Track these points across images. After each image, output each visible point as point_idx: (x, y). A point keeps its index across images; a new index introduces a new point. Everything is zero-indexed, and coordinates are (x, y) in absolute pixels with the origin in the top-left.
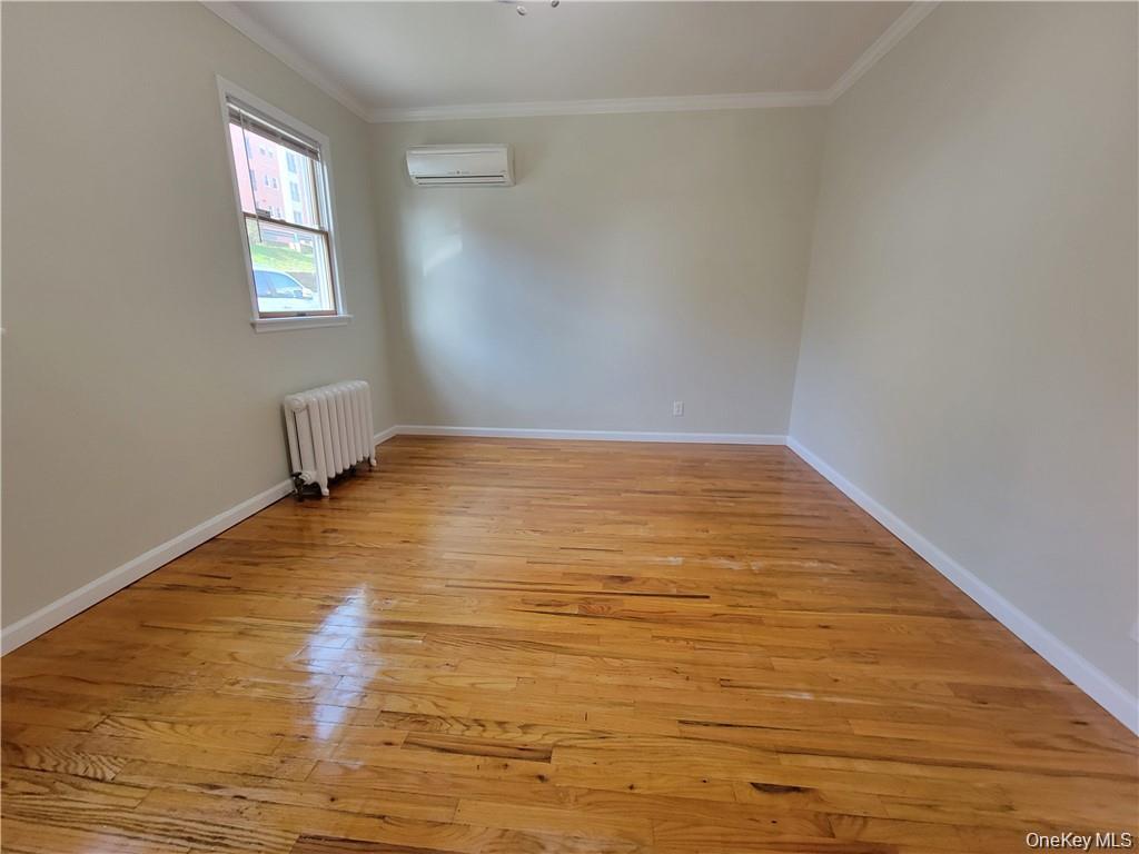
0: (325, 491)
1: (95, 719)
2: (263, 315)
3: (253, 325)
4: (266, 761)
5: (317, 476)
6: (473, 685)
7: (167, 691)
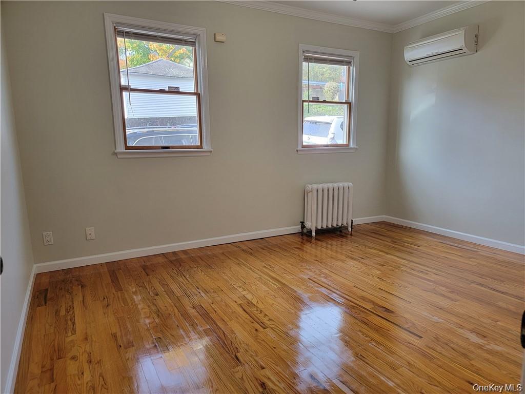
0: (314, 234)
1: (195, 266)
2: (303, 146)
3: (297, 151)
4: (211, 290)
5: (311, 226)
6: (273, 304)
7: (211, 267)
